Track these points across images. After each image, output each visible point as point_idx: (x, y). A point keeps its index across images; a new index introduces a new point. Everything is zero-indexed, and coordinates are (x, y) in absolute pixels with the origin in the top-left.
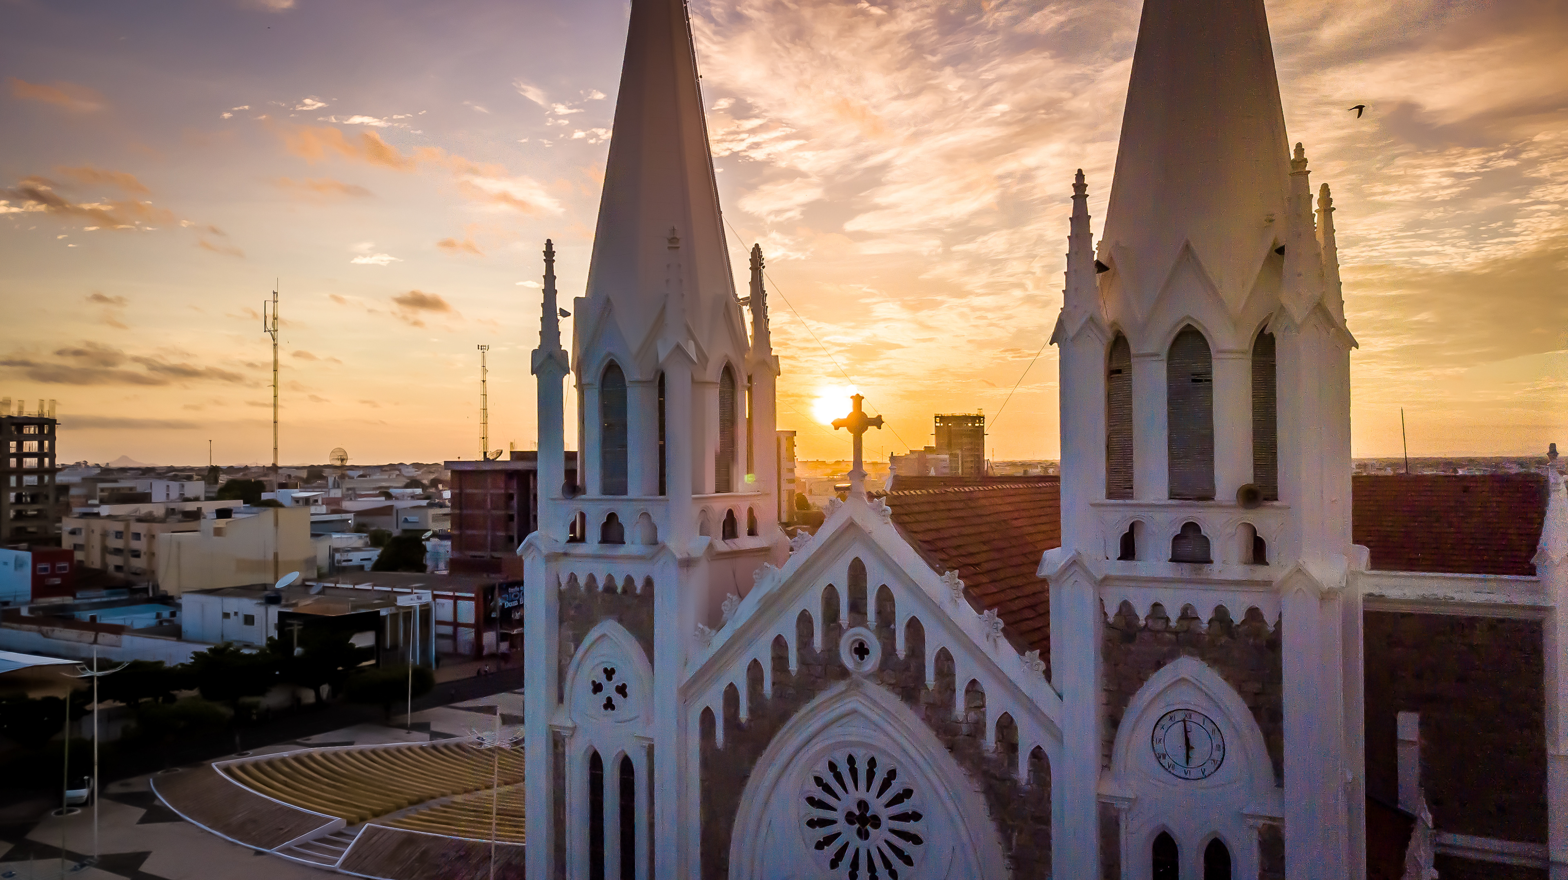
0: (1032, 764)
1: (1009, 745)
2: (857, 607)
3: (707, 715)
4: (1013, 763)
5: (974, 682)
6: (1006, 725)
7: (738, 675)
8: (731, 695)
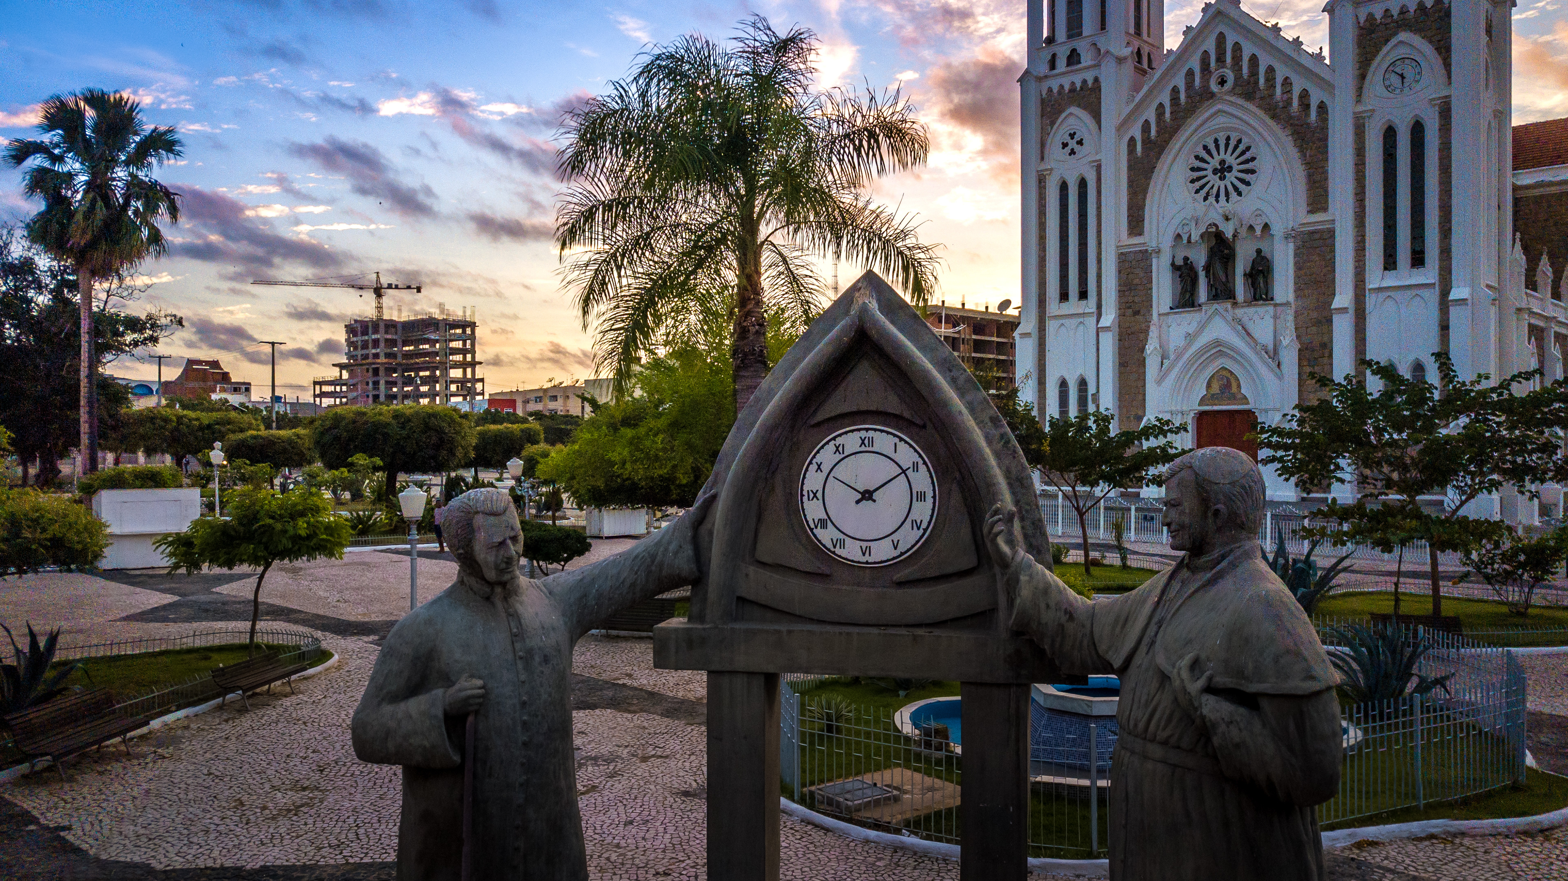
0: (1318, 112)
1: (1305, 106)
2: (1220, 60)
3: (1132, 140)
4: (1308, 115)
5: (1287, 78)
6: (1305, 95)
7: (1150, 115)
8: (1146, 127)
